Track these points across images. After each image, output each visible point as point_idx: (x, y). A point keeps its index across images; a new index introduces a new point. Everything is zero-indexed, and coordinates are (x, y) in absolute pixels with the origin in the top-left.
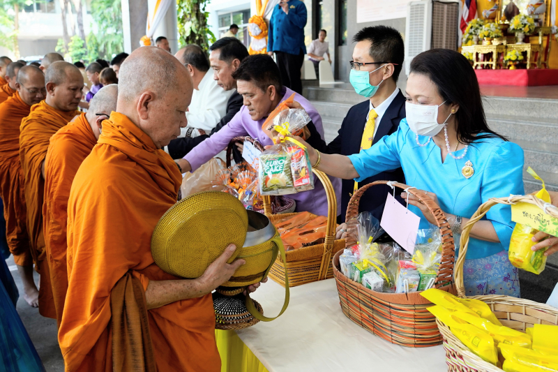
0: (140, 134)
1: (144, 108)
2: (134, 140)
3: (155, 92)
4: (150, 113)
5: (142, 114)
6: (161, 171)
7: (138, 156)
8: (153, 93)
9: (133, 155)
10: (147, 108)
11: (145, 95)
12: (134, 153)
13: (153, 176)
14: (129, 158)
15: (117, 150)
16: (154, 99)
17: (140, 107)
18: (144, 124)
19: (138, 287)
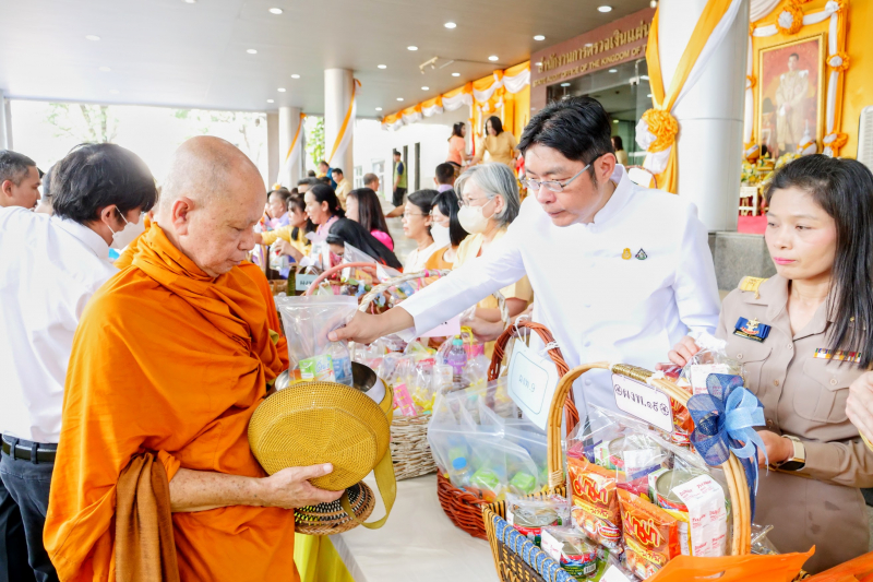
0: (177, 256)
1: (180, 220)
2: (169, 263)
3: (192, 197)
4: (190, 226)
5: (178, 225)
6: (213, 306)
7: (173, 284)
8: (191, 201)
9: (167, 283)
10: (185, 220)
11: (179, 203)
12: (168, 279)
13: (201, 314)
14: (161, 285)
15: (145, 275)
16: (193, 208)
17: (175, 218)
18: (183, 241)
19: (159, 476)
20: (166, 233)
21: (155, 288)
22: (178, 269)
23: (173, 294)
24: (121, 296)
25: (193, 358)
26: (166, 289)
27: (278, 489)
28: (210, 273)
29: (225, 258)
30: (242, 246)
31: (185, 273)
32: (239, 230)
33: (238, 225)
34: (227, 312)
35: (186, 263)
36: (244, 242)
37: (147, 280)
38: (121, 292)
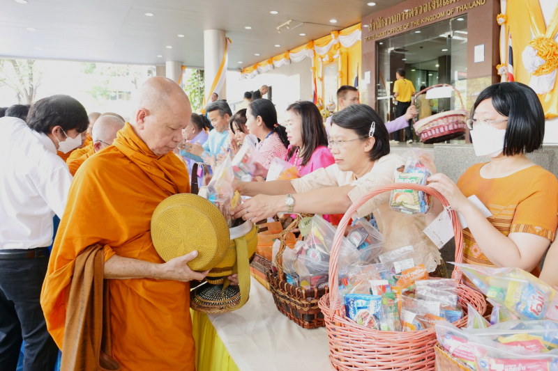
0: (137, 141)
1: (140, 121)
2: (132, 144)
3: (149, 109)
5: (139, 124)
8: (147, 111)
9: (129, 155)
10: (143, 121)
12: (129, 153)
14: (125, 157)
16: (148, 114)
17: (138, 120)
18: (142, 133)
19: (100, 258)
20: (132, 128)
21: (122, 158)
22: (136, 148)
23: (132, 162)
24: (101, 159)
26: (128, 159)
27: (168, 271)
28: (155, 153)
29: (164, 145)
30: (175, 139)
31: (140, 151)
32: (173, 129)
33: (172, 126)
34: (163, 176)
35: (141, 145)
36: (176, 137)
37: (118, 152)
38: (102, 156)
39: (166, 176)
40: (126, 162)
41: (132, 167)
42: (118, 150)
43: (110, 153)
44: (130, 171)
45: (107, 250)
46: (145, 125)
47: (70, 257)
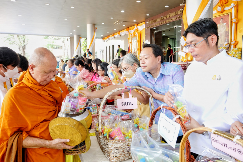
7: (31, 87)
9: (29, 86)
10: (33, 70)
11: (31, 66)
12: (30, 85)
14: (28, 87)
16: (34, 67)
18: (33, 76)
19: (20, 139)
21: (26, 88)
22: (32, 83)
23: (31, 89)
24: (15, 90)
25: (34, 106)
26: (30, 88)
27: (54, 144)
28: (41, 84)
29: (44, 80)
30: (49, 77)
31: (34, 84)
32: (48, 73)
35: (34, 81)
36: (50, 76)
37: (25, 85)
38: (16, 88)
39: (49, 94)
40: (28, 89)
41: (32, 92)
42: (24, 84)
43: (20, 86)
44: (31, 94)
45: (24, 134)
46: (34, 72)
47: (5, 138)
